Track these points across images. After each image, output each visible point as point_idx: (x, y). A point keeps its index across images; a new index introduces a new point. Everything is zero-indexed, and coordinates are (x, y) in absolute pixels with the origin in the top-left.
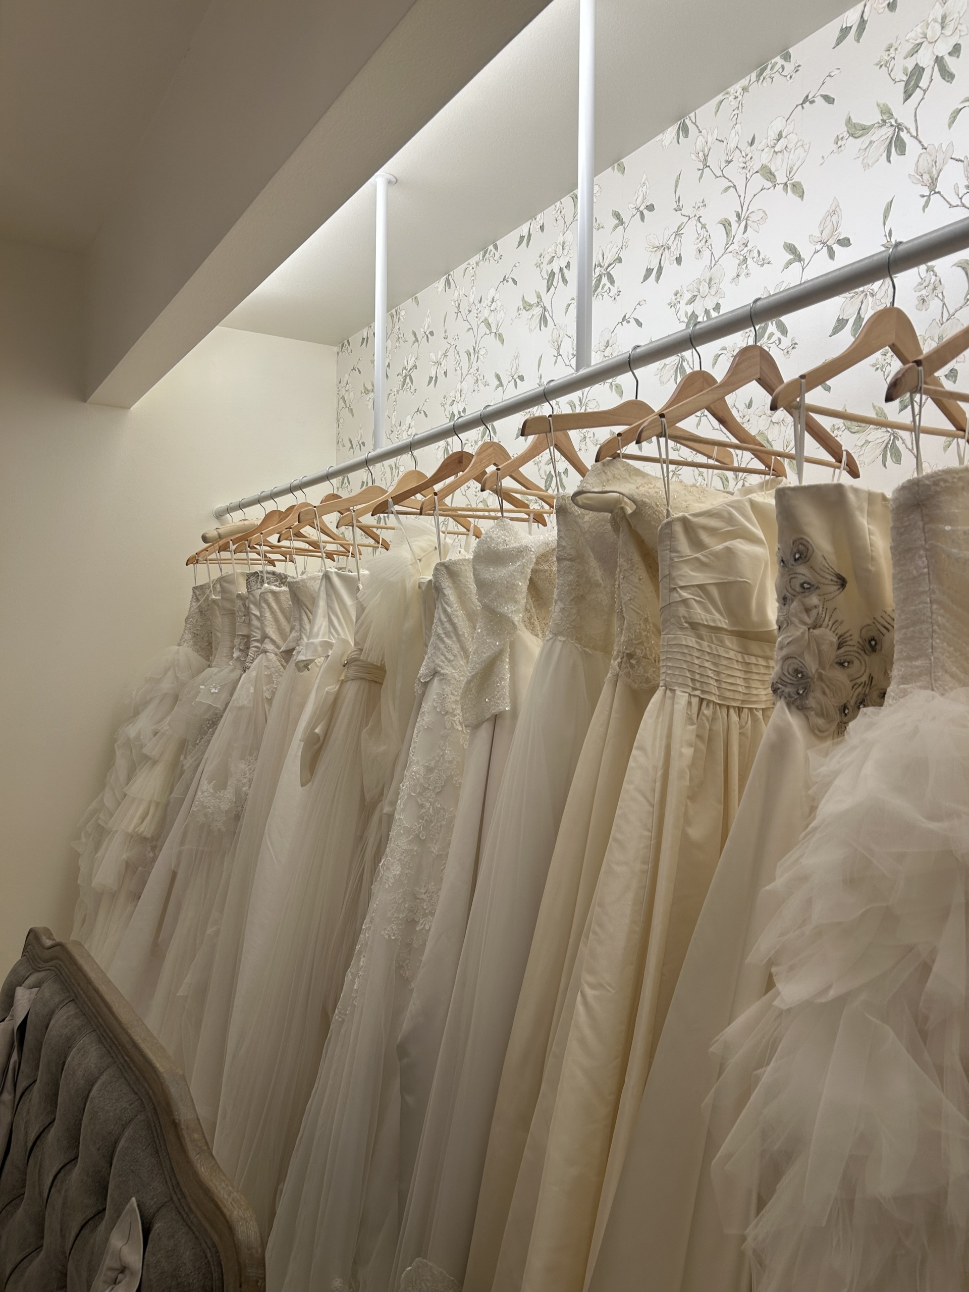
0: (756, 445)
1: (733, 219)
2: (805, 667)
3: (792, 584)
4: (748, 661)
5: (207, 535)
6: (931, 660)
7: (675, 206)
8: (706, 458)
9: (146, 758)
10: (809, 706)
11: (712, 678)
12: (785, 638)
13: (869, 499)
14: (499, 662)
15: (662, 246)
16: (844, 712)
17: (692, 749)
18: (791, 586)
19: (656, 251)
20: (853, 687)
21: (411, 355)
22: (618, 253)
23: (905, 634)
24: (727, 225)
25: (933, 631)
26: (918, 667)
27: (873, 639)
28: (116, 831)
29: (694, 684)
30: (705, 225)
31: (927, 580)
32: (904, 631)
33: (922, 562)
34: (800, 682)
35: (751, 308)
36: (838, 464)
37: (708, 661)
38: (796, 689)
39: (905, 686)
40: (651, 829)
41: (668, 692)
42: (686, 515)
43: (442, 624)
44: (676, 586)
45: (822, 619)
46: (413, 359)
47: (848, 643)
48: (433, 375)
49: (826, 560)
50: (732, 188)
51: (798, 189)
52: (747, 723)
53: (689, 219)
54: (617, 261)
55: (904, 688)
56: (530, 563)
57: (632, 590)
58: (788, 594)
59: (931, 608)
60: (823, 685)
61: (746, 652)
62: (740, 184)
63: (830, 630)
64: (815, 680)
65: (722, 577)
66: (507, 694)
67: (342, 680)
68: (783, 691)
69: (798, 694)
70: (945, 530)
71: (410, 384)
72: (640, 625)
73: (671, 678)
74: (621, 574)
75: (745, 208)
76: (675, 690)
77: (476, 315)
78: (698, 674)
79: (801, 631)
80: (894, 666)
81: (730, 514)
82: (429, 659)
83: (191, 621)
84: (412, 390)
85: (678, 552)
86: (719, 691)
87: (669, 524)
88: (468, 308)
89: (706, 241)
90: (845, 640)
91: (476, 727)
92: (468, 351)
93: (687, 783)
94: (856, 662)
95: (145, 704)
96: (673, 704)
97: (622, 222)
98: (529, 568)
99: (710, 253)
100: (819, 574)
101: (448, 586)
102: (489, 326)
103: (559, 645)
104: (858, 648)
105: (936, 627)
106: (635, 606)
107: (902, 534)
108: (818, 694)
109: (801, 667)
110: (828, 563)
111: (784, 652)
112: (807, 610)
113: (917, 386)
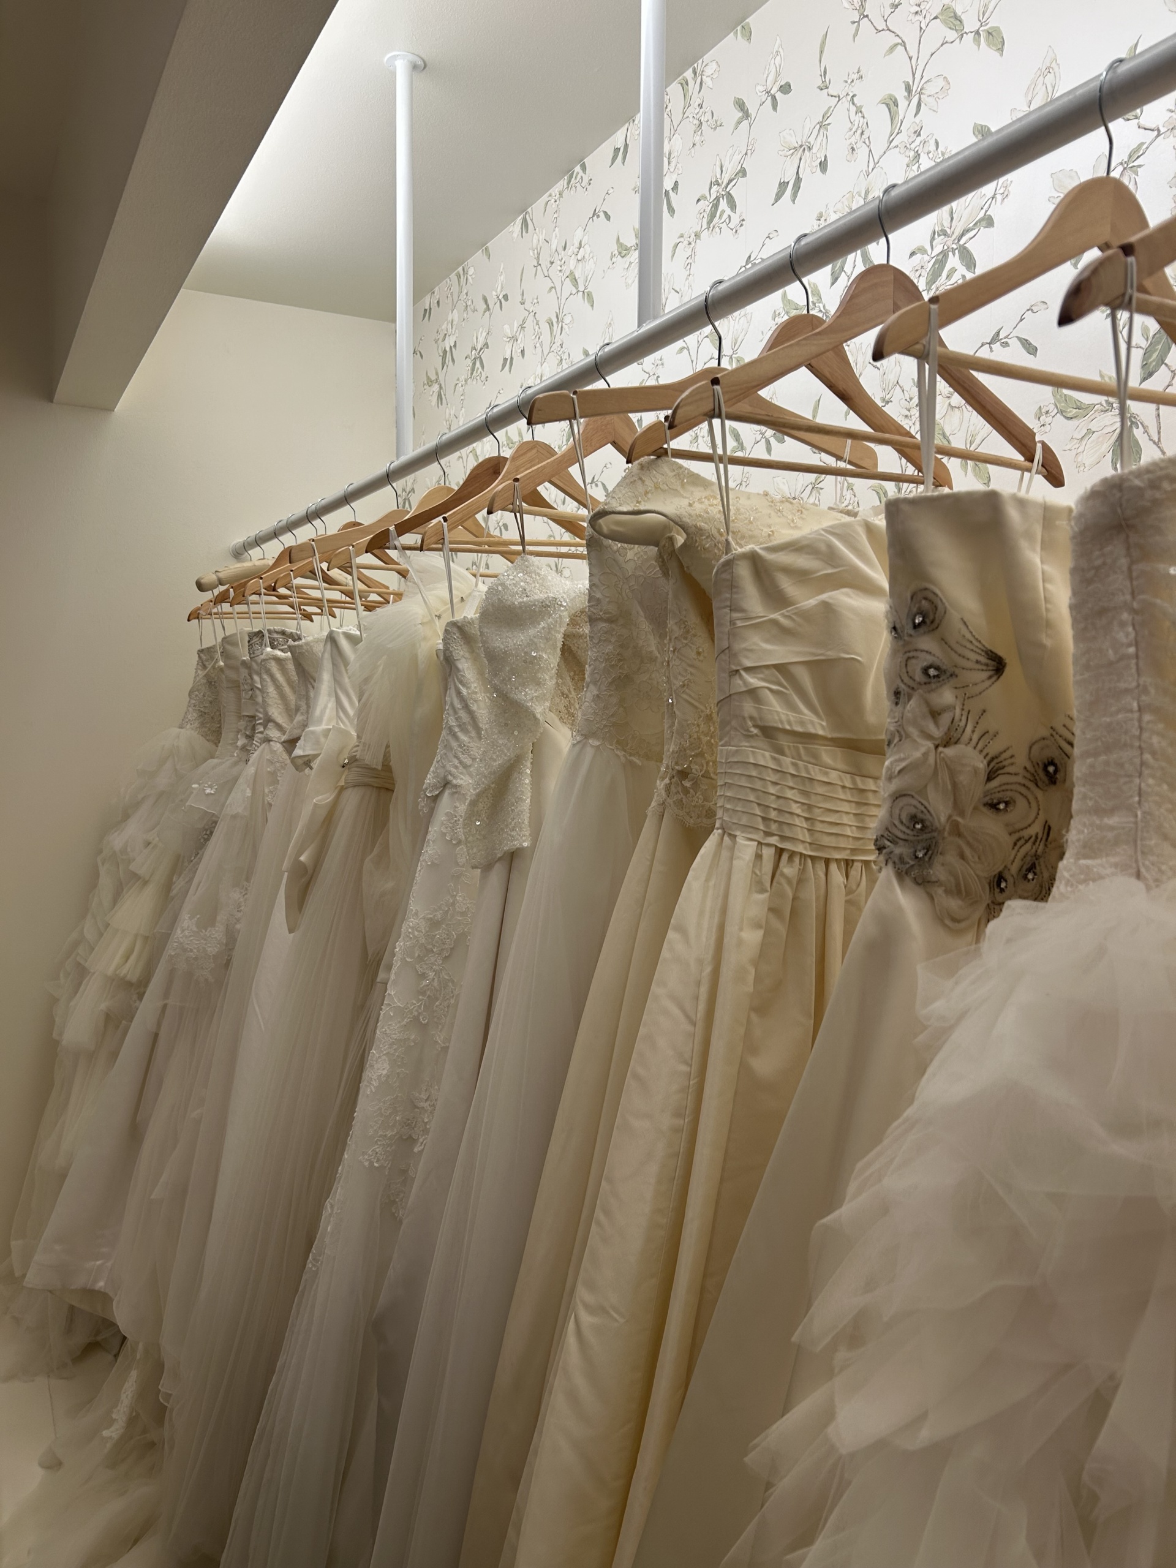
0: (901, 434)
1: (900, 94)
2: (929, 811)
3: (909, 669)
4: (861, 786)
5: (202, 581)
6: (1136, 816)
7: (820, 83)
8: (835, 459)
9: (135, 877)
10: (934, 879)
11: (798, 816)
12: (896, 761)
13: (1044, 518)
14: (515, 775)
15: (801, 146)
16: (999, 885)
17: (761, 933)
18: (907, 672)
19: (792, 154)
20: (1015, 844)
21: (481, 329)
22: (741, 162)
23: (1092, 766)
24: (891, 104)
25: (1143, 763)
26: (1112, 828)
27: (1052, 762)
28: (94, 973)
29: (767, 826)
30: (861, 107)
31: (1134, 670)
32: (1089, 761)
33: (1124, 635)
34: (920, 838)
35: (881, 201)
36: (1028, 464)
37: (792, 788)
38: (912, 850)
39: (1089, 862)
40: (690, 1062)
41: (726, 838)
42: (757, 548)
43: (455, 712)
44: (738, 668)
45: (960, 730)
46: (484, 334)
47: (1006, 770)
48: (508, 356)
49: (967, 627)
50: (899, 46)
51: (995, 39)
52: (858, 885)
53: (839, 101)
54: (740, 174)
55: (1088, 867)
56: (560, 624)
57: (686, 670)
58: (902, 686)
59: (1140, 720)
60: (961, 842)
61: (858, 772)
62: (911, 38)
63: (975, 748)
64: (946, 834)
65: (813, 650)
66: (526, 822)
67: (342, 787)
68: (891, 852)
69: (917, 857)
70: (1169, 574)
71: (480, 369)
72: (698, 726)
73: (730, 817)
74: (671, 645)
75: (918, 76)
76: (735, 836)
77: (559, 268)
78: (775, 809)
79: (923, 750)
80: (1072, 822)
81: (830, 546)
82: (438, 762)
83: (197, 696)
84: (483, 378)
85: (743, 610)
86: (811, 835)
87: (729, 564)
88: (549, 259)
89: (862, 133)
90: (1001, 765)
91: (487, 868)
92: (550, 320)
93: (751, 989)
94: (1021, 803)
95: (136, 805)
96: (732, 858)
97: (746, 115)
98: (559, 632)
99: (868, 150)
100: (956, 652)
101: (463, 656)
102: (575, 281)
103: (589, 753)
104: (1025, 777)
105: (1147, 756)
106: (690, 696)
107: (1089, 582)
108: (951, 858)
109: (922, 812)
110: (971, 632)
111: (893, 786)
112: (935, 714)
113: (1124, 295)
